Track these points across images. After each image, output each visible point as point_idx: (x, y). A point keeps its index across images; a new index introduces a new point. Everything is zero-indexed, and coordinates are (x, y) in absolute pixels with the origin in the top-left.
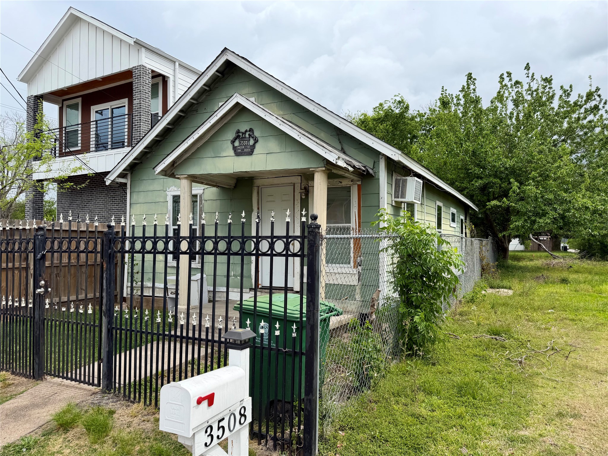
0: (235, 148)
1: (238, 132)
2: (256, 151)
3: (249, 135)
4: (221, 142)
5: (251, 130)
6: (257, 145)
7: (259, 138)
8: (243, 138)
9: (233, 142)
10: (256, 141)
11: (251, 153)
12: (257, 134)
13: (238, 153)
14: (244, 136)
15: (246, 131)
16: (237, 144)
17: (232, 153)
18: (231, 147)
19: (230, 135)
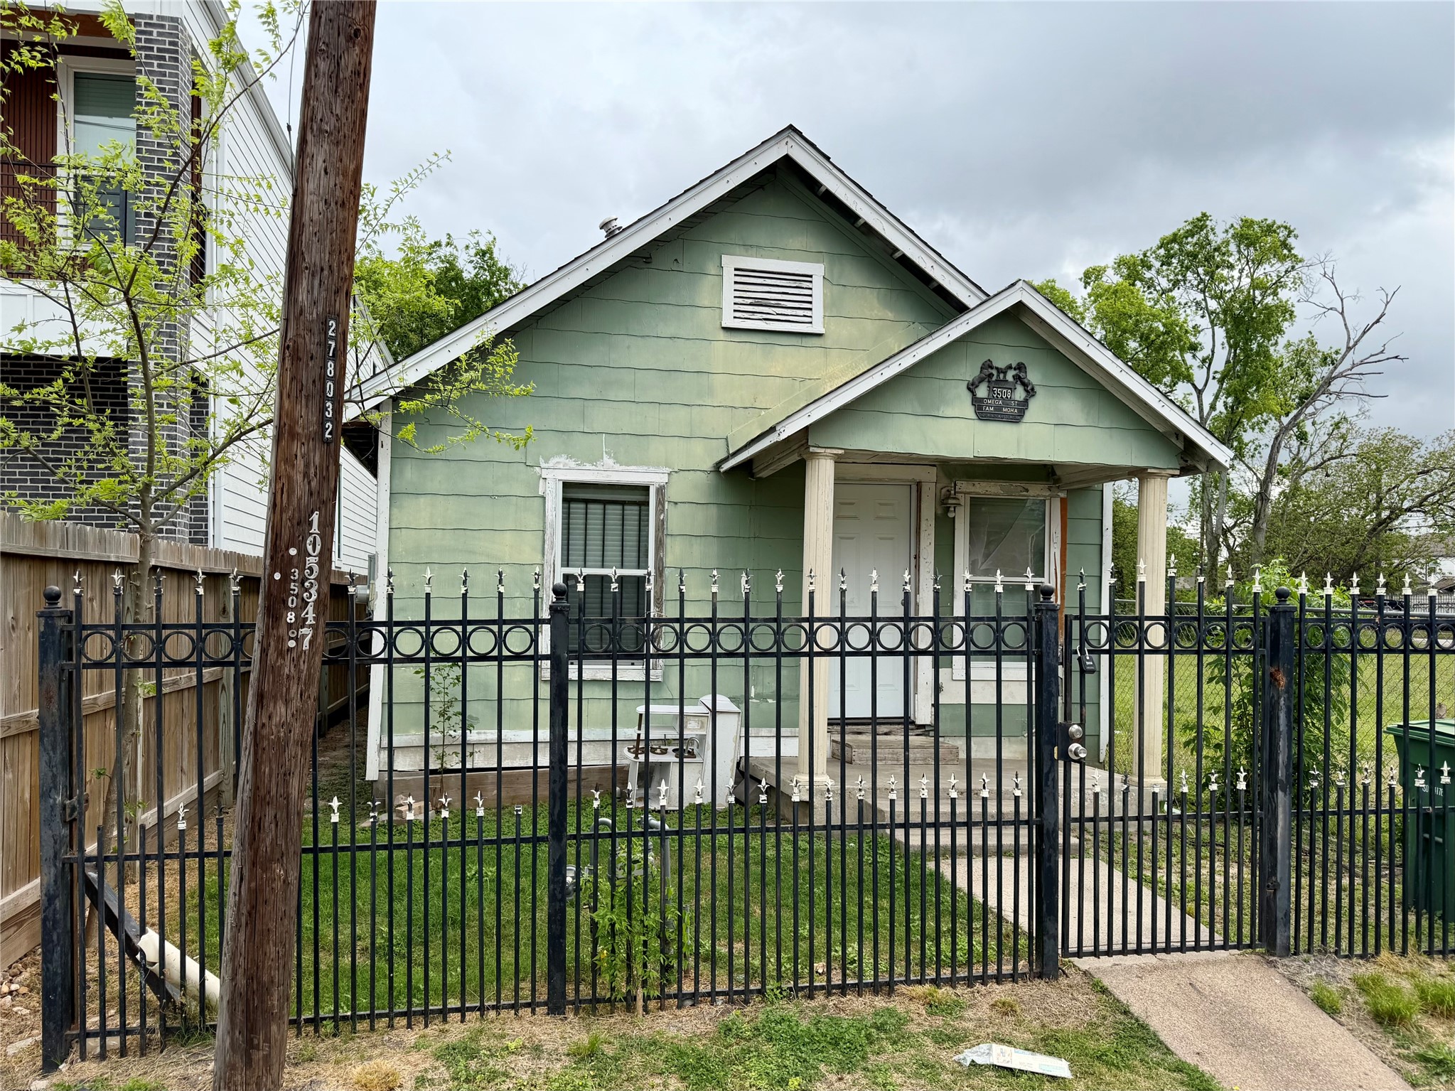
0: (977, 403)
1: (988, 365)
2: (1028, 416)
3: (1017, 378)
4: (942, 382)
5: (1021, 367)
6: (1033, 404)
7: (1036, 389)
8: (1002, 383)
9: (972, 388)
10: (1030, 392)
11: (1016, 418)
12: (1033, 376)
13: (983, 412)
14: (1002, 376)
15: (1010, 367)
16: (982, 392)
17: (970, 411)
18: (967, 397)
19: (969, 371)
